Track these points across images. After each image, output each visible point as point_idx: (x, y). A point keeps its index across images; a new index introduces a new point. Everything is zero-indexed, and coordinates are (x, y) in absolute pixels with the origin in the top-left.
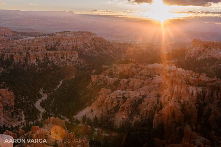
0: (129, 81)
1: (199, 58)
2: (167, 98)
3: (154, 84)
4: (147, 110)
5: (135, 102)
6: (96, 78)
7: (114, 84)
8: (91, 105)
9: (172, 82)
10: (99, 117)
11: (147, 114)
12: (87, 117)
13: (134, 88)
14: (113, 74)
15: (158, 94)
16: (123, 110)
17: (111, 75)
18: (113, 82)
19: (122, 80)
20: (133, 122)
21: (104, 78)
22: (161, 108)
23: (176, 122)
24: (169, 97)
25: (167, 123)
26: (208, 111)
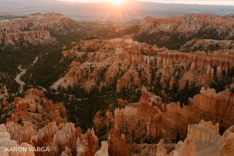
0: (95, 54)
1: (151, 32)
2: (126, 66)
3: (116, 55)
4: (111, 77)
5: (101, 71)
6: (67, 53)
7: (82, 57)
8: (65, 76)
9: (130, 53)
10: (72, 85)
11: (111, 80)
12: (62, 86)
13: (99, 59)
14: (81, 49)
15: (119, 63)
16: (92, 78)
17: (79, 49)
18: (81, 56)
19: (89, 53)
20: (100, 88)
21: (73, 53)
22: (122, 74)
23: (134, 85)
24: (128, 65)
25: (128, 86)
26: (159, 74)
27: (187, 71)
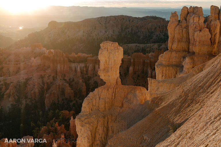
1: (59, 41)
2: (51, 78)
3: (32, 67)
4: (35, 92)
5: (19, 86)
11: (35, 96)
15: (41, 75)
16: (9, 96)
20: (23, 106)
22: (49, 88)
23: (66, 99)
24: (53, 77)
25: (58, 101)
26: (94, 83)
27: (125, 76)
